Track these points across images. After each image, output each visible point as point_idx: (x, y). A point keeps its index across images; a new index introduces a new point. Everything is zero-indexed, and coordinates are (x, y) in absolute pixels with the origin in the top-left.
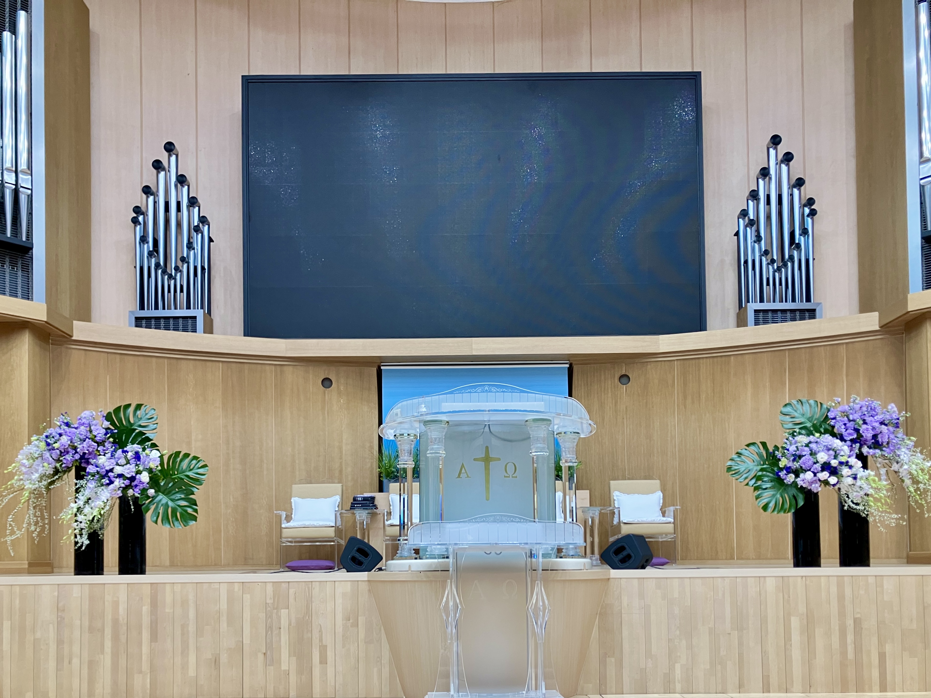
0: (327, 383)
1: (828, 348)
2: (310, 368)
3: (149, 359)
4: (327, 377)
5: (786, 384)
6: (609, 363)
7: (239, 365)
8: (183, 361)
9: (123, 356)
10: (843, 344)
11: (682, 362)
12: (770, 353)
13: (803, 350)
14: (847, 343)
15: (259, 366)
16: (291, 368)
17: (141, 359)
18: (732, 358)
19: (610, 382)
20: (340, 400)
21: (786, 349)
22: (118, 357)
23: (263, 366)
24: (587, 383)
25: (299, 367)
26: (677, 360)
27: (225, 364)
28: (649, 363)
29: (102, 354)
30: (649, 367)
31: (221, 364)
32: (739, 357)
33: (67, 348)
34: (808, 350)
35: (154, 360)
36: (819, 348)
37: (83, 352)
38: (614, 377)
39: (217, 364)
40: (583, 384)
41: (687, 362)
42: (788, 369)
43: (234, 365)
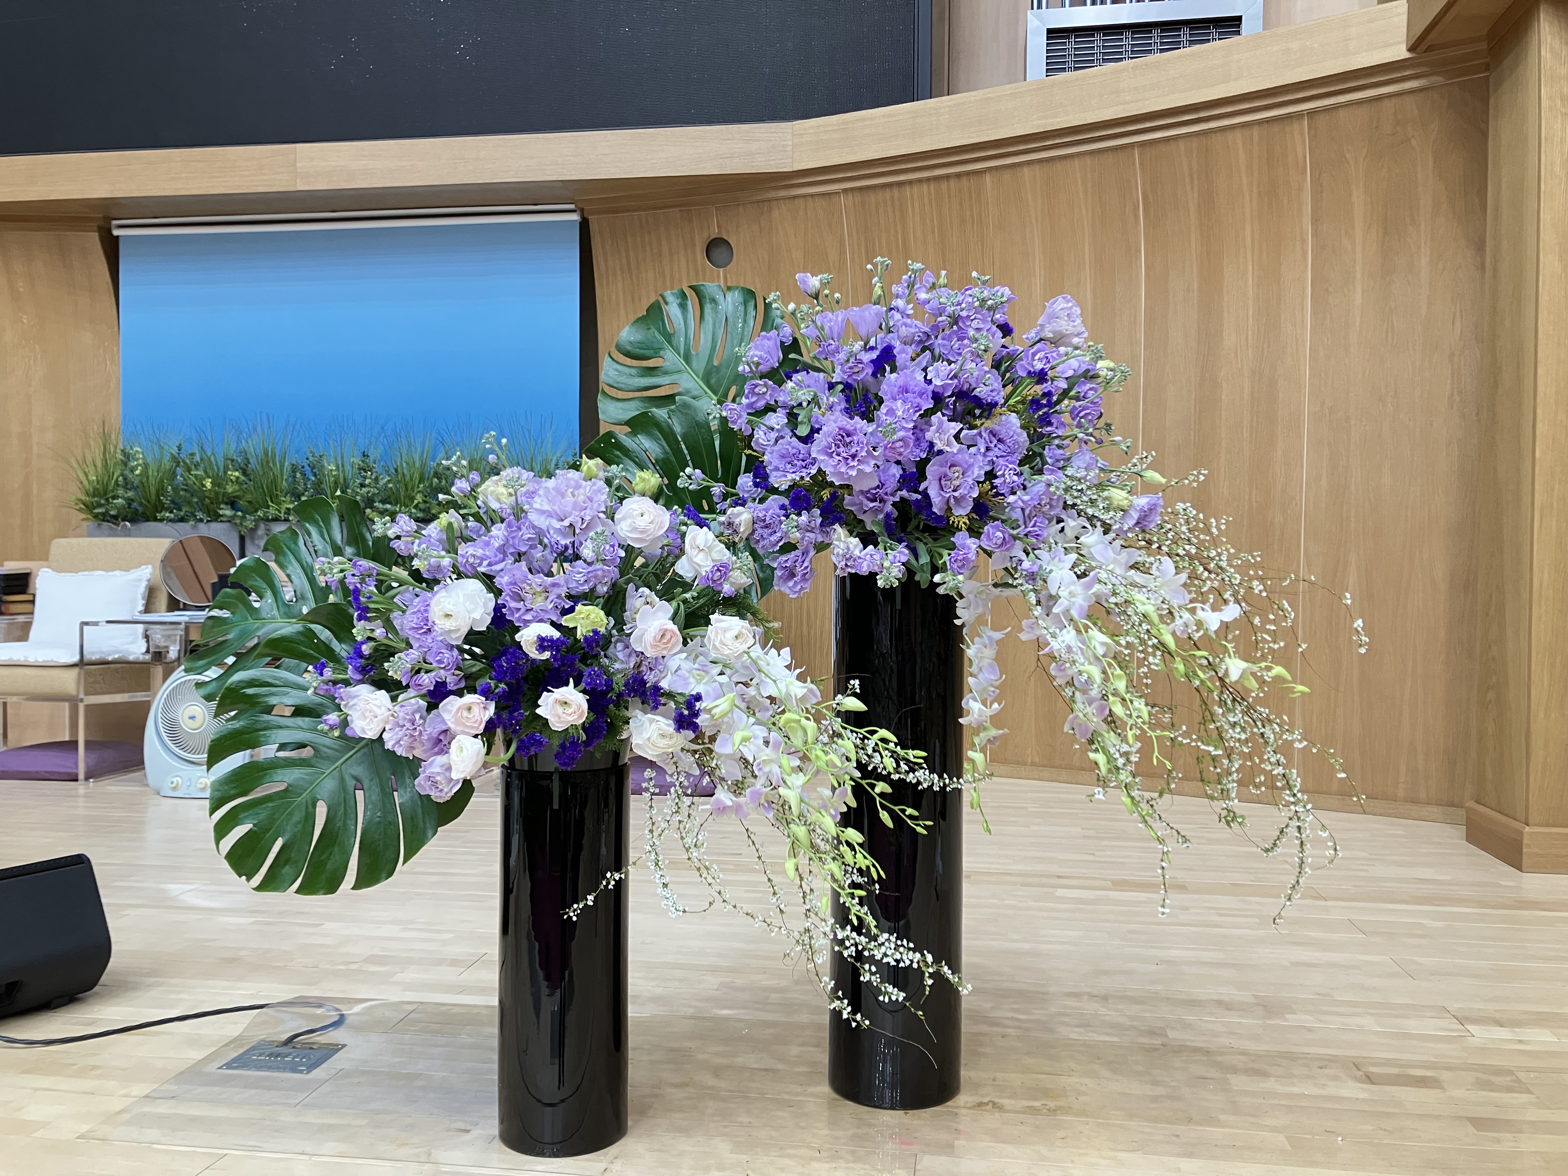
1: (1256, 131)
5: (1139, 251)
6: (676, 206)
10: (1299, 115)
11: (858, 197)
12: (1088, 160)
13: (1182, 144)
14: (1312, 113)
18: (988, 177)
19: (683, 262)
21: (1132, 145)
24: (629, 264)
26: (845, 191)
28: (774, 203)
30: (776, 214)
32: (1007, 176)
34: (1194, 143)
36: (1229, 135)
38: (693, 246)
40: (618, 268)
41: (872, 197)
42: (1144, 204)
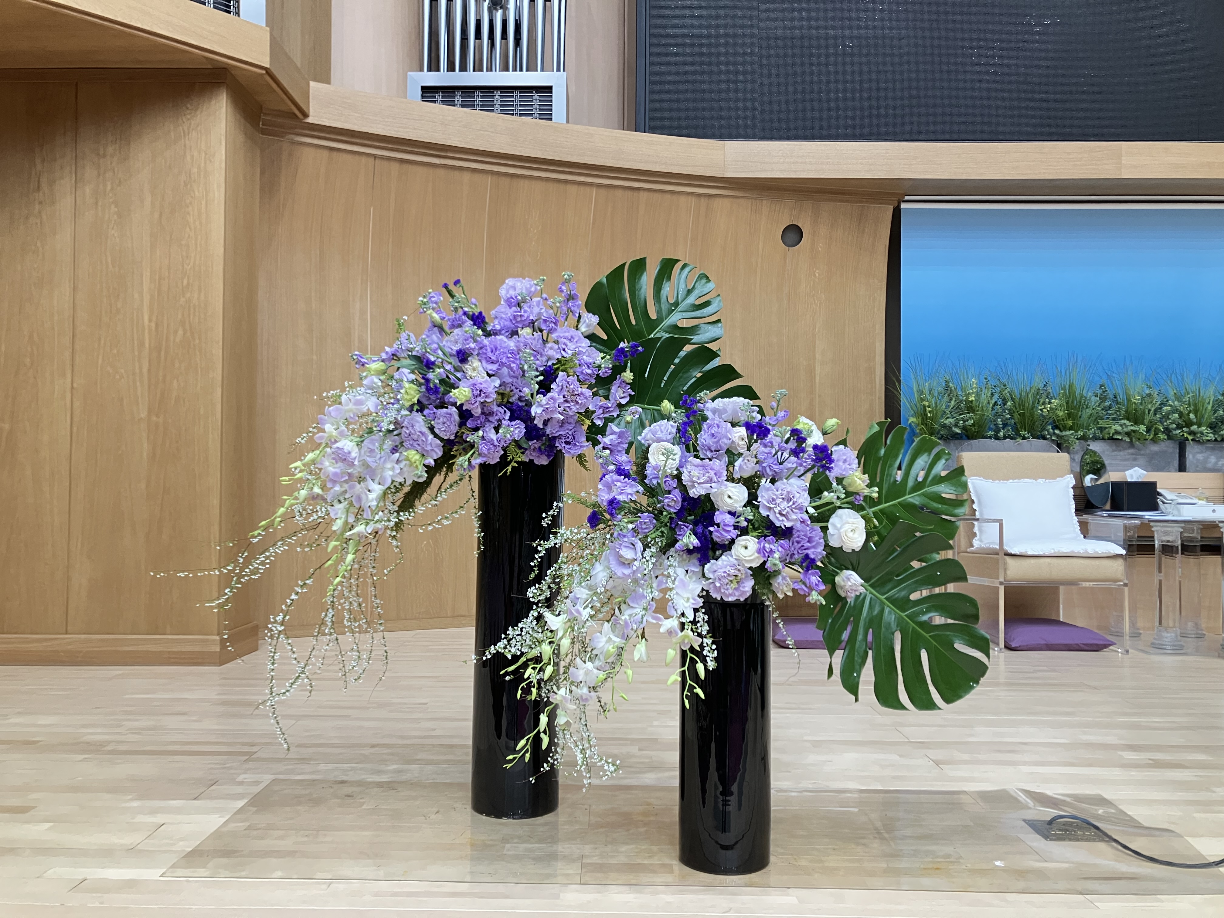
0: (792, 236)
2: (764, 202)
3: (457, 173)
4: (794, 223)
7: (629, 193)
8: (522, 183)
9: (405, 166)
15: (668, 196)
16: (726, 202)
17: (441, 172)
20: (814, 272)
22: (395, 166)
23: (675, 197)
25: (742, 201)
27: (603, 191)
29: (364, 159)
31: (594, 190)
33: (294, 143)
35: (466, 176)
37: (326, 153)
39: (588, 189)
43: (619, 193)
